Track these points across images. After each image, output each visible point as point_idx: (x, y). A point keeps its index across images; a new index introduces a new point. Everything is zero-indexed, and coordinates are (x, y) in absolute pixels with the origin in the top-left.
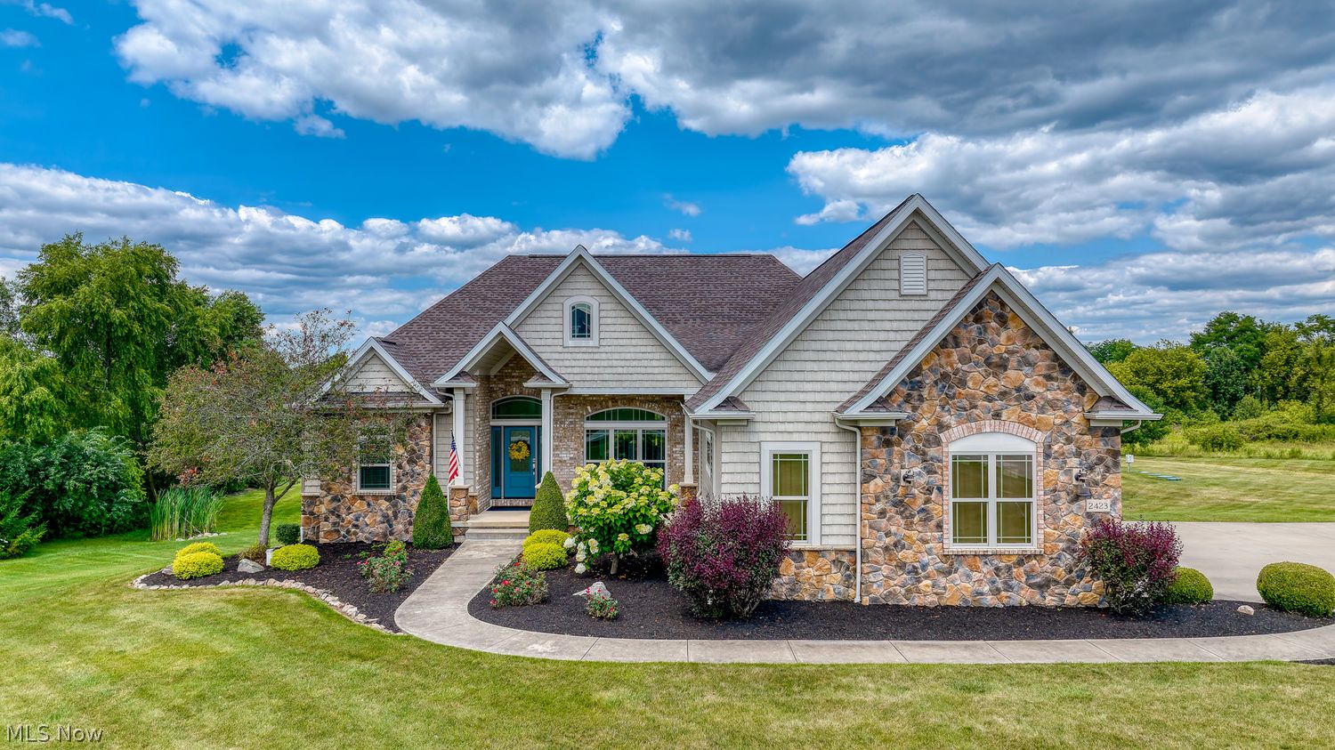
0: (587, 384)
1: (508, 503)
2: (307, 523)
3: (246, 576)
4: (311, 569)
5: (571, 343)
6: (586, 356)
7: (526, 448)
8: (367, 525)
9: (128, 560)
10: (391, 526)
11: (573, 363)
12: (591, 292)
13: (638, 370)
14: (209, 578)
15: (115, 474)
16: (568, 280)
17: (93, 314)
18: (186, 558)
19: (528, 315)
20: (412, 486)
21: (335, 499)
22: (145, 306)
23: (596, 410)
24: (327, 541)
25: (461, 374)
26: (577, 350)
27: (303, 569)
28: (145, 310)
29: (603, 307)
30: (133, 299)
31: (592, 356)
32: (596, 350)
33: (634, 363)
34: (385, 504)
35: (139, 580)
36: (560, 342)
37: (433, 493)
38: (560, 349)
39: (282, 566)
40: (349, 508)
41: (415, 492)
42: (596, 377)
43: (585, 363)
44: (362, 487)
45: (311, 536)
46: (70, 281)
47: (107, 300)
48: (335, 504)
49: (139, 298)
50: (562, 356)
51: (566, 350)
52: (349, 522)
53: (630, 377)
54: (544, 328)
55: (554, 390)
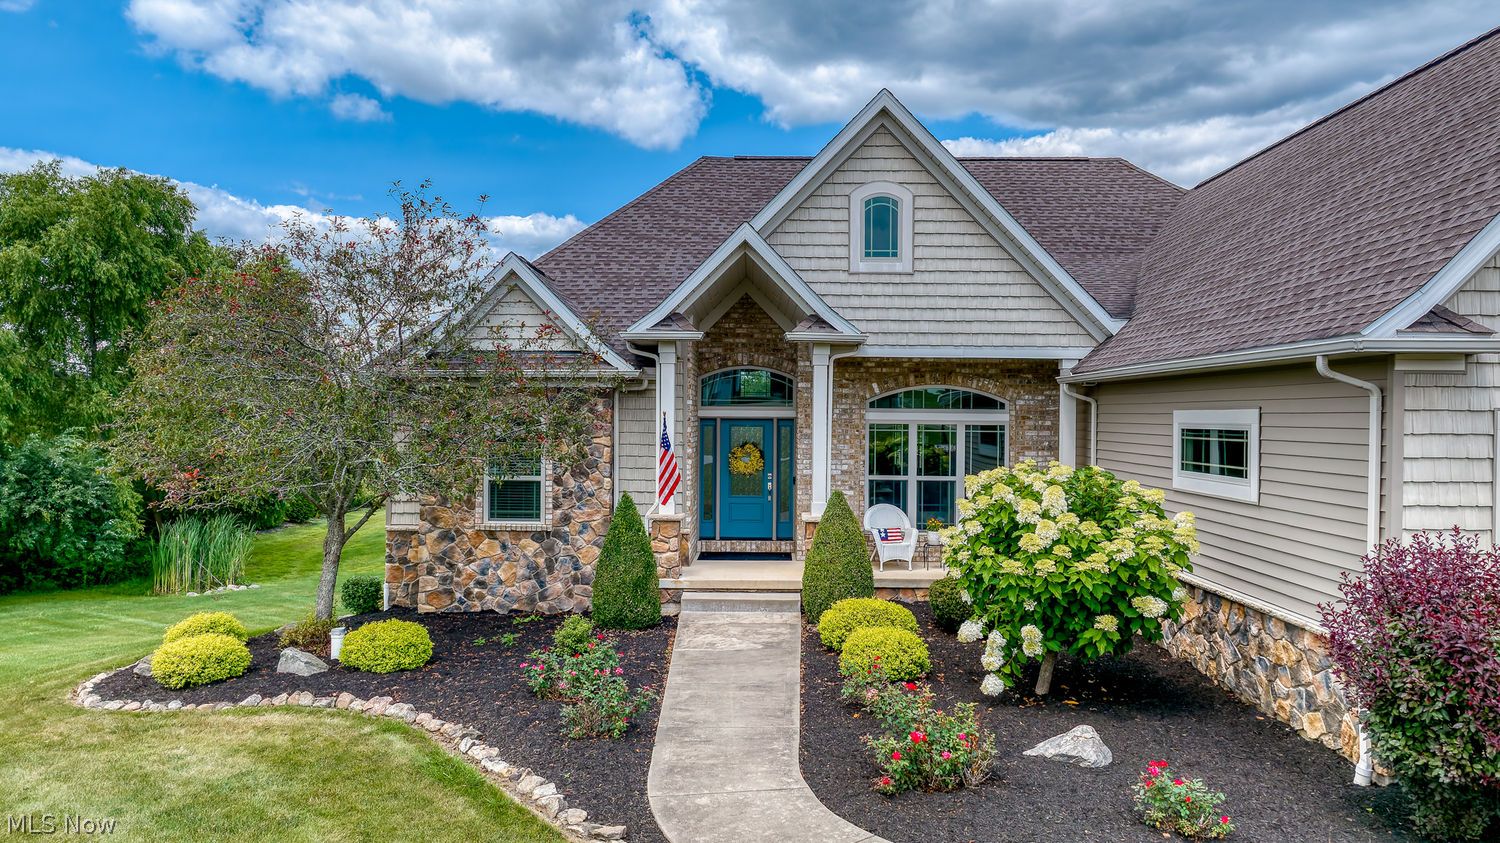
0: (891, 340)
1: (727, 547)
2: (395, 578)
3: (294, 683)
4: (418, 669)
5: (863, 266)
6: (890, 290)
7: (758, 454)
8: (501, 582)
9: (109, 626)
10: (542, 584)
11: (866, 302)
12: (900, 177)
13: (982, 315)
14: (223, 686)
15: (97, 497)
16: (859, 154)
17: (70, 267)
18: (176, 647)
19: (788, 216)
20: (579, 516)
21: (446, 536)
22: (143, 260)
23: (888, 389)
24: (430, 609)
25: (672, 318)
26: (873, 279)
27: (403, 670)
28: (143, 265)
29: (920, 202)
30: (126, 249)
31: (899, 290)
32: (905, 279)
33: (975, 303)
34: (531, 547)
35: (89, 685)
36: (843, 264)
37: (629, 528)
38: (843, 277)
39: (363, 663)
40: (470, 553)
41: (585, 526)
42: (906, 327)
43: (887, 302)
44: (492, 516)
45: (402, 600)
46: (38, 222)
47: (89, 248)
48: (445, 546)
49: (133, 247)
50: (846, 290)
51: (854, 279)
52: (470, 577)
53: (966, 328)
54: (817, 239)
55: (835, 347)
